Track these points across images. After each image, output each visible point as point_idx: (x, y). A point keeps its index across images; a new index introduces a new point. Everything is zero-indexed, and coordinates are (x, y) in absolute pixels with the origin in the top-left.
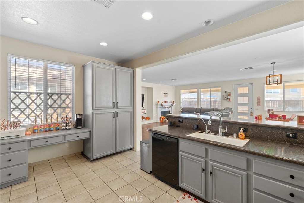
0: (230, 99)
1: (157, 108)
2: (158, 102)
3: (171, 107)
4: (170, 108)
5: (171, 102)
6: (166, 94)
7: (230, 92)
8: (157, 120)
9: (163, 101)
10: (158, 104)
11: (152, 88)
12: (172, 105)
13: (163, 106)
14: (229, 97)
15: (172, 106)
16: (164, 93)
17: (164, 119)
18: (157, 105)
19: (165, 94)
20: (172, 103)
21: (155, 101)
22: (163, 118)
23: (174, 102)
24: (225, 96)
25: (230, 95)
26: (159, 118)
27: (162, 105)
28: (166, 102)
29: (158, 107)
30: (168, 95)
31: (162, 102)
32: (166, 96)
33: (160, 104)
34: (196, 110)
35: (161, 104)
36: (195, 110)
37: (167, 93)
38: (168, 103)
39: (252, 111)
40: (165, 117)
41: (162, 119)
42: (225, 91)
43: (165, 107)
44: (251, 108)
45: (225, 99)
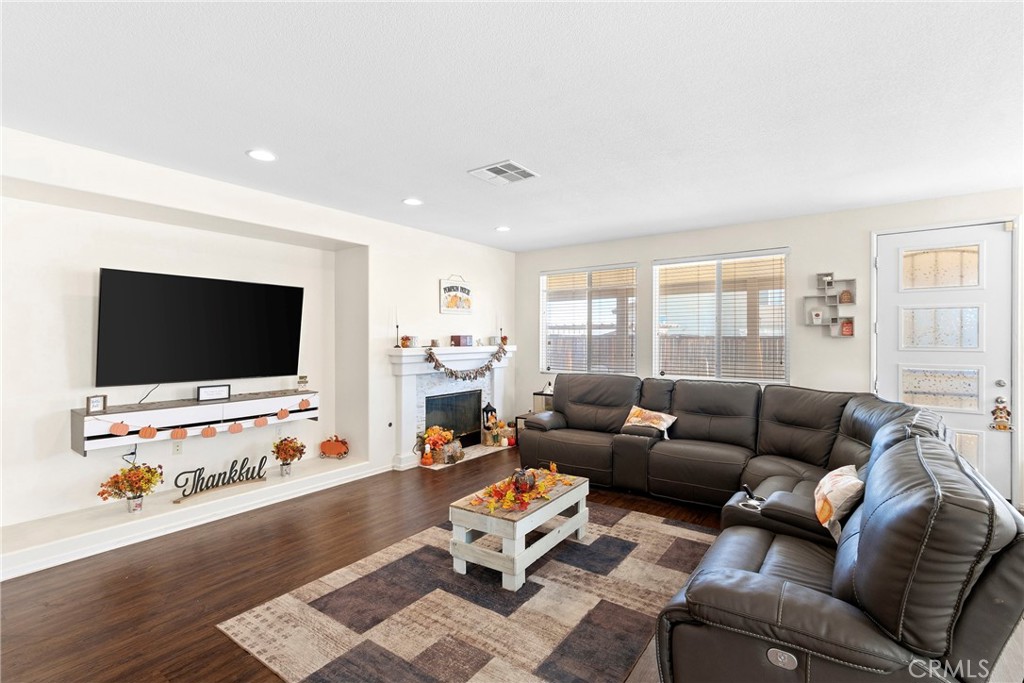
0: (849, 322)
1: (398, 376)
2: (406, 339)
3: (488, 368)
4: (482, 375)
5: (491, 341)
6: (459, 294)
7: (851, 282)
8: (397, 458)
9: (443, 335)
10: (405, 351)
11: (363, 249)
12: (496, 356)
13: (438, 366)
14: (844, 311)
15: (495, 364)
16: (449, 289)
17: (446, 447)
18: (395, 363)
19: (455, 293)
20: (495, 349)
21: (380, 335)
22: (435, 444)
23: (504, 339)
24: (812, 305)
25: (849, 298)
26: (414, 441)
27: (430, 358)
28: (456, 341)
29: (406, 370)
30: (473, 297)
31: (434, 344)
32: (455, 303)
33: (417, 350)
34: (641, 391)
35: (423, 352)
36: (636, 394)
37: (463, 290)
38: (474, 348)
39: (1006, 398)
40: (449, 435)
41: (428, 448)
42: (820, 276)
43: (452, 374)
44: (999, 384)
45: (817, 321)
